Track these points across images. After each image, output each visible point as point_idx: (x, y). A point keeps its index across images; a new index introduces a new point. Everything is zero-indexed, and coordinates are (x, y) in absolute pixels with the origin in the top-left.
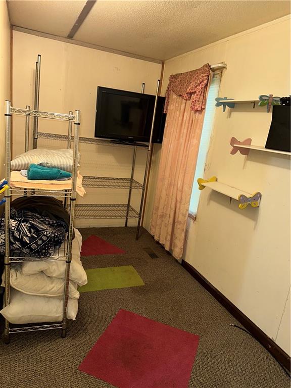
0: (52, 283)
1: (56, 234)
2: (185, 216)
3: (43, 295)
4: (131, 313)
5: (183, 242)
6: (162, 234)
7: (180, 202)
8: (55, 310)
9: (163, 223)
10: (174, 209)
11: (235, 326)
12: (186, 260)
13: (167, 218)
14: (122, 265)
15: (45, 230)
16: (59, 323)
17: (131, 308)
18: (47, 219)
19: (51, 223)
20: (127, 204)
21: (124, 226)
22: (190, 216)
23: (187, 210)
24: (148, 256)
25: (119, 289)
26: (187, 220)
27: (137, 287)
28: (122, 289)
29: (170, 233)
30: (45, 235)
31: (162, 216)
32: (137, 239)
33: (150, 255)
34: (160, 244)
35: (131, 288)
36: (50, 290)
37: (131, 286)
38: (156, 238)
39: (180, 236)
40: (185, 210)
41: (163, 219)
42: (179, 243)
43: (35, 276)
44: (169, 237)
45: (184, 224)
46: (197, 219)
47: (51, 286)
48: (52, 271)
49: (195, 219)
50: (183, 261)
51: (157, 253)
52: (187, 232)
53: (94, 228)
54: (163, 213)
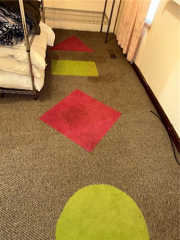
0: (20, 65)
1: (17, 28)
2: (141, 25)
3: (15, 72)
4: (82, 92)
5: (135, 47)
6: (123, 40)
7: (140, 11)
8: (26, 83)
9: (126, 30)
10: (135, 18)
11: (151, 111)
12: (136, 63)
13: (129, 26)
14: (88, 61)
15: (7, 22)
16: (31, 91)
17: (84, 89)
18: (13, 14)
19: (16, 18)
20: (103, 12)
21: (99, 31)
22: (145, 25)
23: (144, 19)
24: (109, 56)
25: (80, 76)
26: (142, 29)
27: (92, 77)
28: (82, 77)
29: (128, 40)
30: (6, 27)
31: (126, 24)
32: (106, 43)
33: (110, 55)
34: (121, 48)
35: (88, 77)
36: (19, 70)
37: (89, 75)
38: (119, 43)
39: (134, 42)
40: (142, 19)
41: (126, 27)
42: (132, 49)
43: (7, 59)
44: (127, 43)
45: (139, 32)
46: (151, 28)
47: (19, 67)
48: (17, 56)
49: (149, 28)
50: (133, 63)
51: (116, 55)
52: (140, 40)
53: (76, 31)
54: (127, 21)
